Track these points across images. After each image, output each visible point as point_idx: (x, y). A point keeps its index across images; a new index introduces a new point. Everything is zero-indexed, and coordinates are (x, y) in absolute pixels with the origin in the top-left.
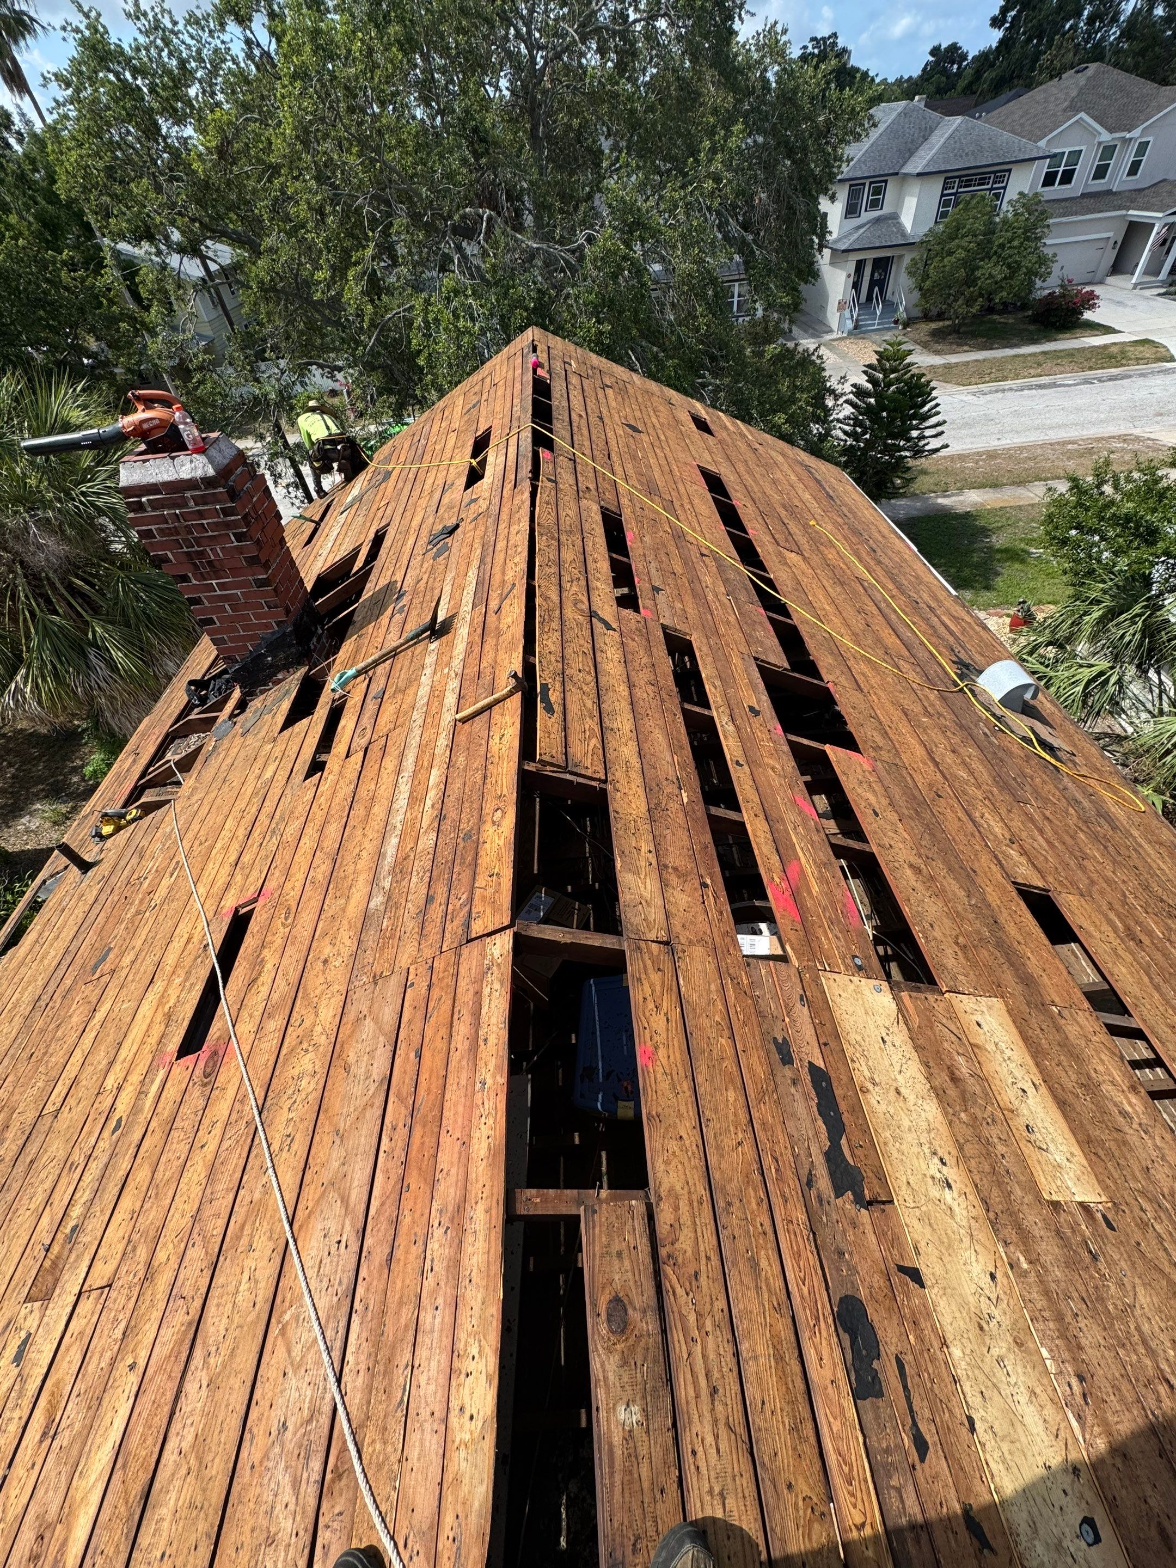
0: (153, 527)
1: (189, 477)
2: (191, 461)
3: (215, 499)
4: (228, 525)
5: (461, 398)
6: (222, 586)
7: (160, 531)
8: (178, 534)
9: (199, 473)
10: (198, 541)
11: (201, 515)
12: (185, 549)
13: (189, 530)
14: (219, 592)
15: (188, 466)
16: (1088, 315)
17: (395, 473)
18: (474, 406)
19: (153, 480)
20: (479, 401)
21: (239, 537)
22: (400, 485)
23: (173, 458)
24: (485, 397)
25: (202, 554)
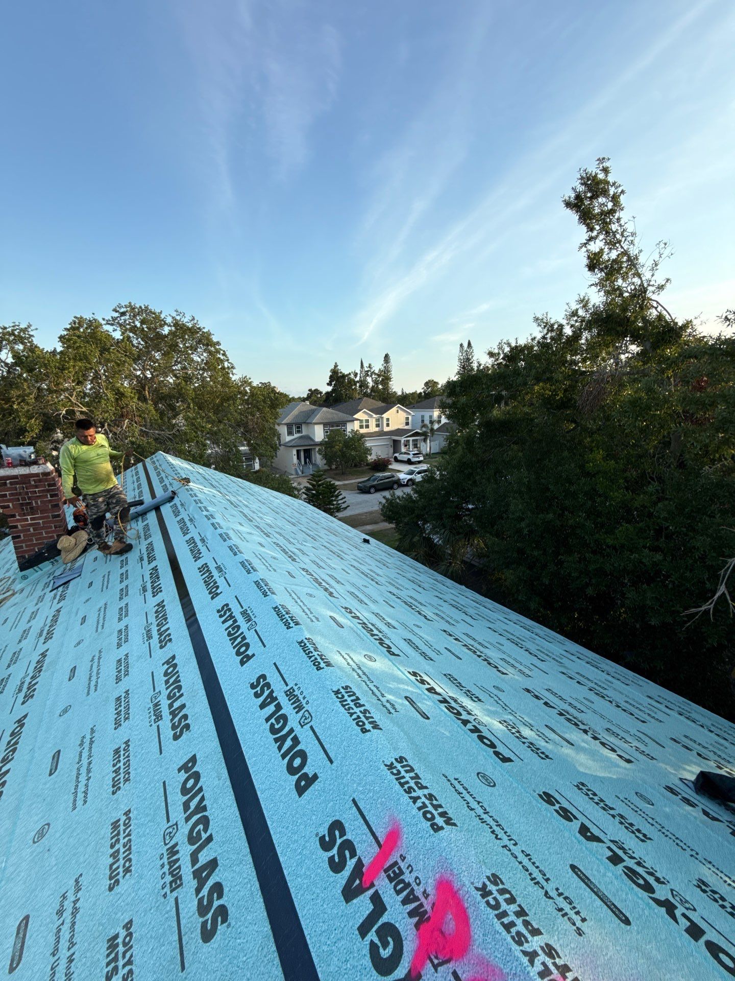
2: (39, 467)
6: (33, 519)
9: (41, 471)
12: (20, 502)
14: (30, 522)
15: (36, 469)
16: (390, 467)
19: (15, 474)
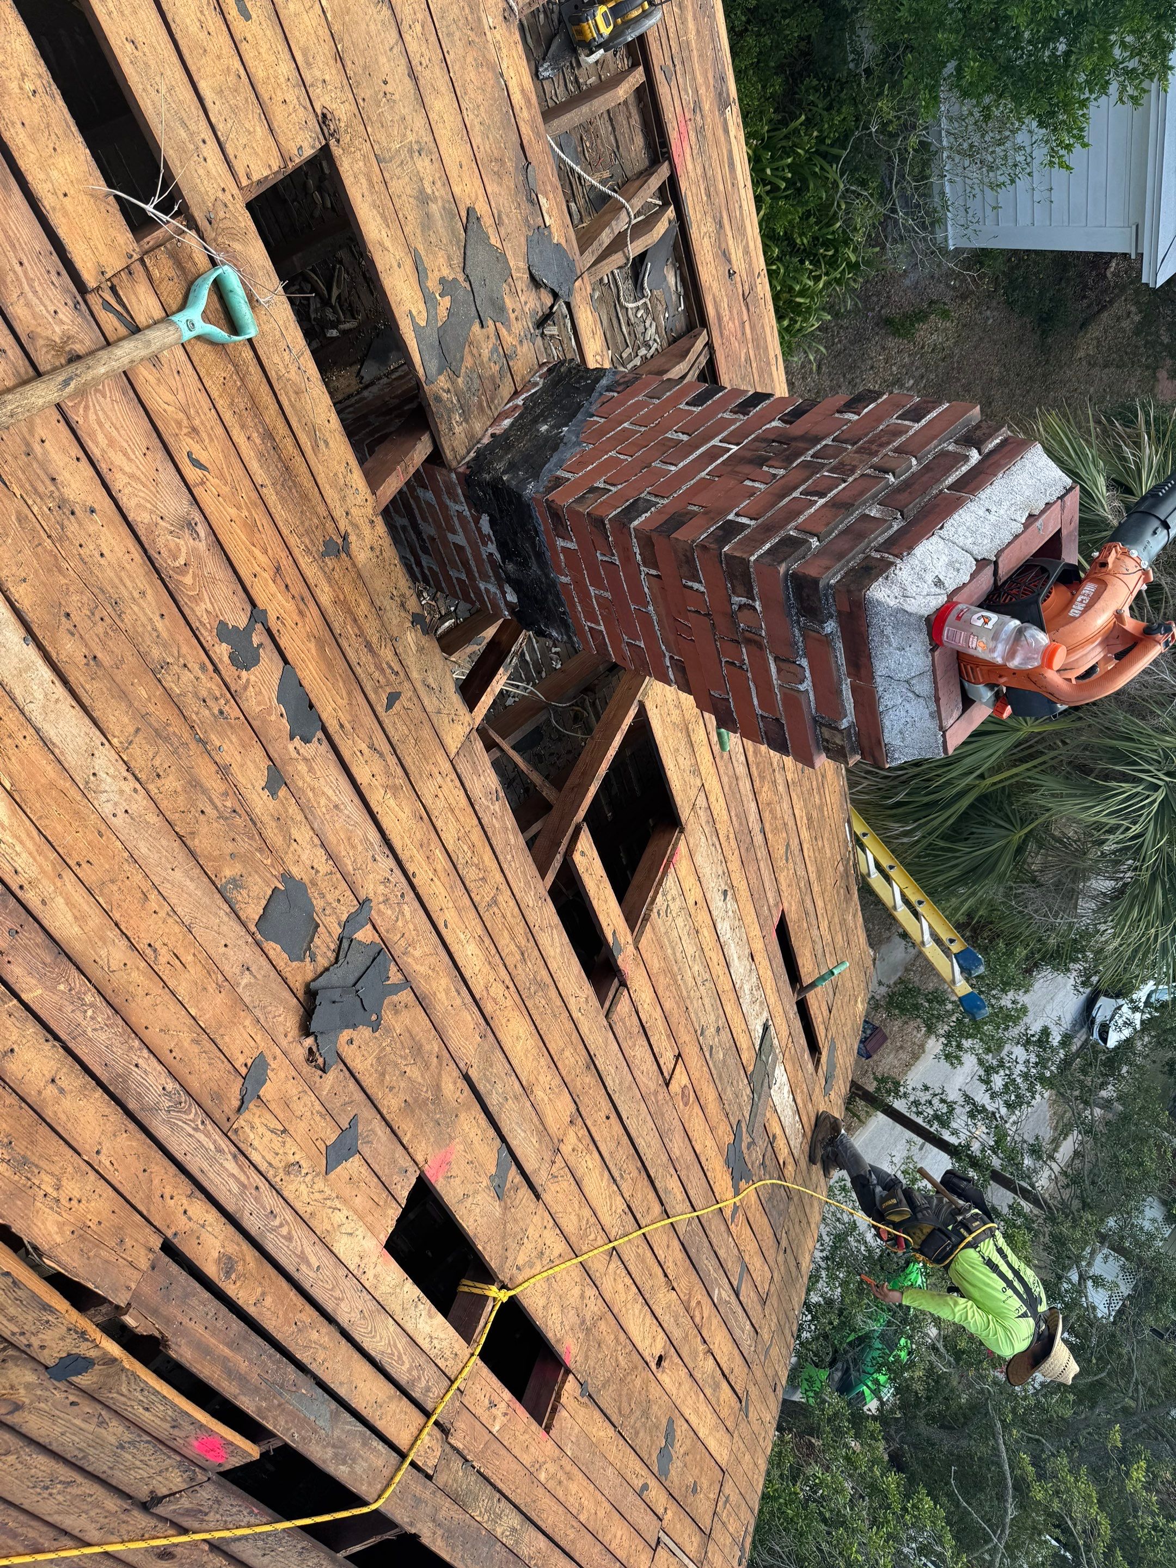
0: (917, 426)
1: (920, 550)
2: (939, 583)
3: (833, 554)
4: (767, 530)
5: (722, 1456)
6: (713, 454)
7: (897, 432)
8: (858, 451)
9: (904, 571)
10: (812, 468)
11: (841, 506)
12: (828, 441)
13: (844, 470)
14: (715, 442)
15: (940, 568)
17: (722, 1182)
18: (665, 1455)
19: (984, 495)
20: (661, 1476)
21: (731, 529)
22: (678, 1146)
23: (981, 563)
24: (656, 1495)
25: (789, 459)
